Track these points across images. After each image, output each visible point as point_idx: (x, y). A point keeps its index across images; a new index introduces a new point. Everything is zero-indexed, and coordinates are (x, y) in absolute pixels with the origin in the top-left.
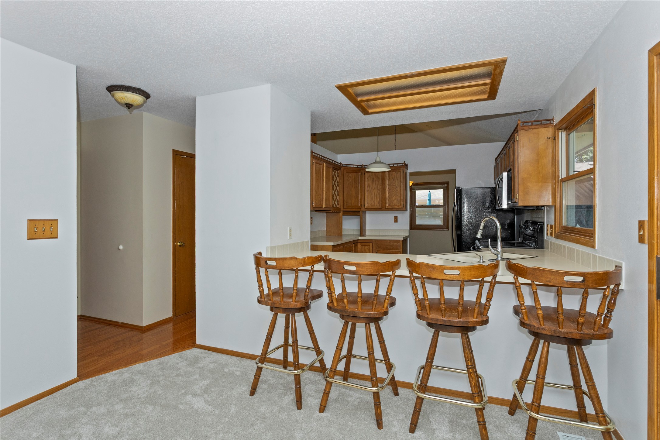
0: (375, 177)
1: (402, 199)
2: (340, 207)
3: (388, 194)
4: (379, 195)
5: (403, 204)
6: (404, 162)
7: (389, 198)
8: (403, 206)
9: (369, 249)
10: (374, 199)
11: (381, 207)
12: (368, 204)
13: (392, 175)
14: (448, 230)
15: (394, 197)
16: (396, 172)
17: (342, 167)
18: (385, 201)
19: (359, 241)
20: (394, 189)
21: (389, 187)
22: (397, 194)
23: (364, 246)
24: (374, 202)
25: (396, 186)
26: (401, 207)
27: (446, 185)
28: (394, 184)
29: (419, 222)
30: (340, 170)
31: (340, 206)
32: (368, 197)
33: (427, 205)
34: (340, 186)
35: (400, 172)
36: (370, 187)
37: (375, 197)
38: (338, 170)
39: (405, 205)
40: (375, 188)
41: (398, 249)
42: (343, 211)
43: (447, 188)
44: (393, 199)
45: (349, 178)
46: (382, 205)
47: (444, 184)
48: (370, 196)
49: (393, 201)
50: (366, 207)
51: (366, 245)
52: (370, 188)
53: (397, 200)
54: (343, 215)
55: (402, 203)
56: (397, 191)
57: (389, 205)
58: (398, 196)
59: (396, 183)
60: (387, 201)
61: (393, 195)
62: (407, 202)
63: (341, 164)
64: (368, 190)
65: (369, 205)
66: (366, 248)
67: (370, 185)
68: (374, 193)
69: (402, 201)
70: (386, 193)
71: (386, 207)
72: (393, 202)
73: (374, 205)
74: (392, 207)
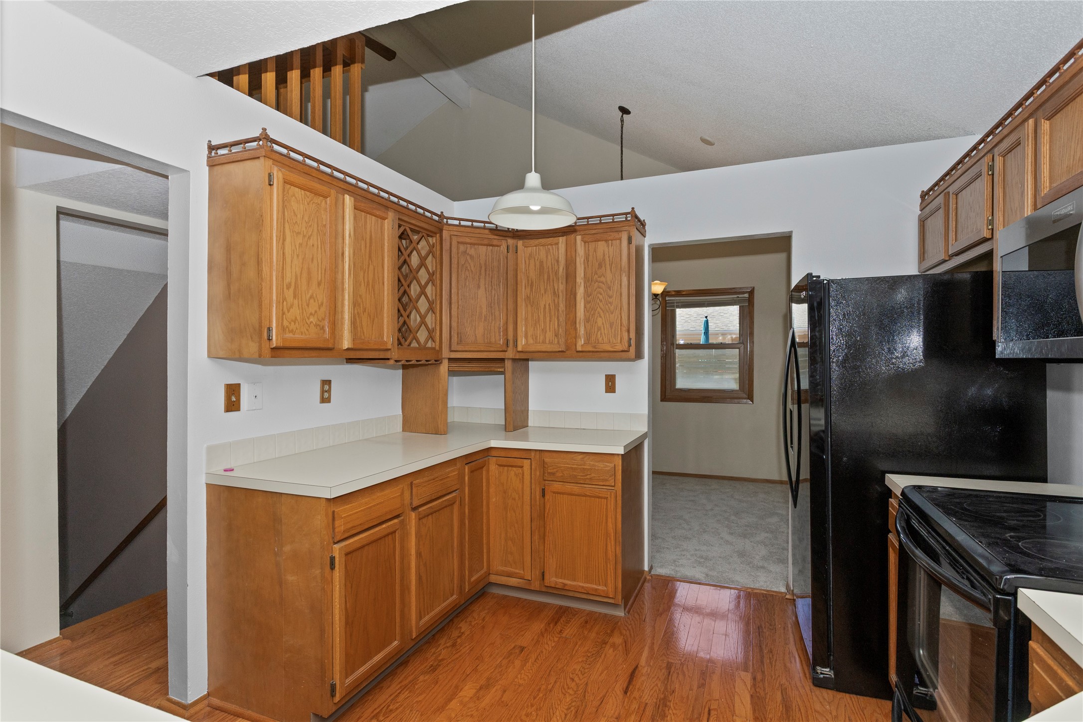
0: (547, 257)
1: (625, 322)
2: (437, 348)
3: (585, 307)
4: (558, 310)
5: (630, 339)
6: (633, 208)
7: (587, 320)
8: (630, 345)
9: (521, 476)
10: (545, 322)
11: (563, 348)
12: (526, 337)
13: (595, 251)
14: (753, 402)
15: (601, 317)
16: (606, 241)
17: (445, 227)
18: (576, 329)
19: (494, 453)
20: (601, 294)
21: (586, 287)
22: (612, 308)
23: (506, 468)
24: (544, 331)
25: (609, 282)
26: (621, 349)
27: (746, 295)
28: (603, 279)
29: (683, 382)
30: (438, 235)
31: (438, 344)
32: (526, 319)
33: (702, 343)
34: (438, 282)
35: (620, 239)
36: (532, 288)
37: (548, 319)
38: (431, 234)
39: (633, 342)
40: (546, 291)
41: (607, 483)
42: (450, 360)
43: (751, 300)
44: (600, 322)
45: (466, 260)
46: (566, 341)
47: (744, 293)
48: (532, 316)
49: (599, 329)
50: (520, 349)
51: (512, 466)
52: (531, 290)
53: (611, 325)
54: (452, 373)
55: (625, 335)
56: (610, 300)
57: (588, 341)
58: (612, 313)
59: (609, 276)
60: (582, 331)
61: (599, 309)
62: (643, 334)
63: (441, 216)
64: (528, 298)
65: (531, 341)
66: (512, 473)
67: (532, 283)
68: (545, 305)
69: (624, 329)
70: (578, 304)
71: (579, 348)
72: (599, 333)
73: (544, 342)
74: (595, 347)
